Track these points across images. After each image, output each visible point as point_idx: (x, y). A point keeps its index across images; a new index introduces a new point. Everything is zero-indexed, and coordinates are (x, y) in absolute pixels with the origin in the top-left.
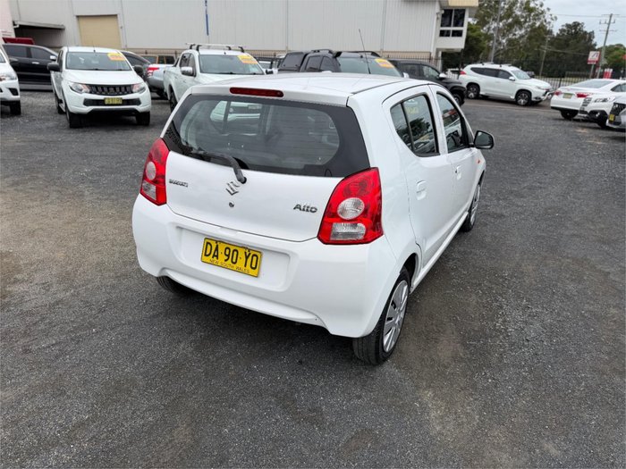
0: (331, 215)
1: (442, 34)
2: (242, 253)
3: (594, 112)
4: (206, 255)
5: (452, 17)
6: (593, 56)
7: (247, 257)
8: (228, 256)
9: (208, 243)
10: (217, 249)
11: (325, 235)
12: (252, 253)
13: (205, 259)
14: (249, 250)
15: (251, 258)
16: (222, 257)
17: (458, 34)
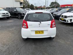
1: (20, 5)
2: (41, 32)
5: (21, 3)
6: (34, 7)
11: (51, 27)
15: (42, 32)
16: (38, 33)
17: (22, 5)
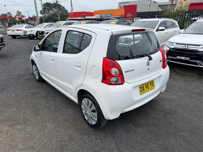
0: (164, 61)
3: (30, 35)
4: (141, 92)
7: (151, 84)
8: (147, 87)
9: (141, 87)
10: (143, 88)
12: (152, 82)
13: (142, 93)
14: (150, 82)
